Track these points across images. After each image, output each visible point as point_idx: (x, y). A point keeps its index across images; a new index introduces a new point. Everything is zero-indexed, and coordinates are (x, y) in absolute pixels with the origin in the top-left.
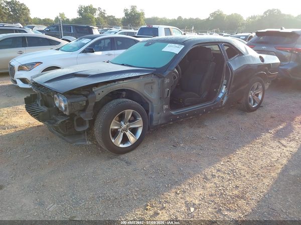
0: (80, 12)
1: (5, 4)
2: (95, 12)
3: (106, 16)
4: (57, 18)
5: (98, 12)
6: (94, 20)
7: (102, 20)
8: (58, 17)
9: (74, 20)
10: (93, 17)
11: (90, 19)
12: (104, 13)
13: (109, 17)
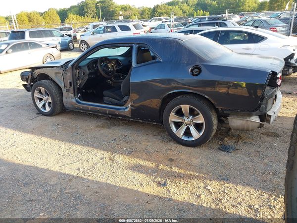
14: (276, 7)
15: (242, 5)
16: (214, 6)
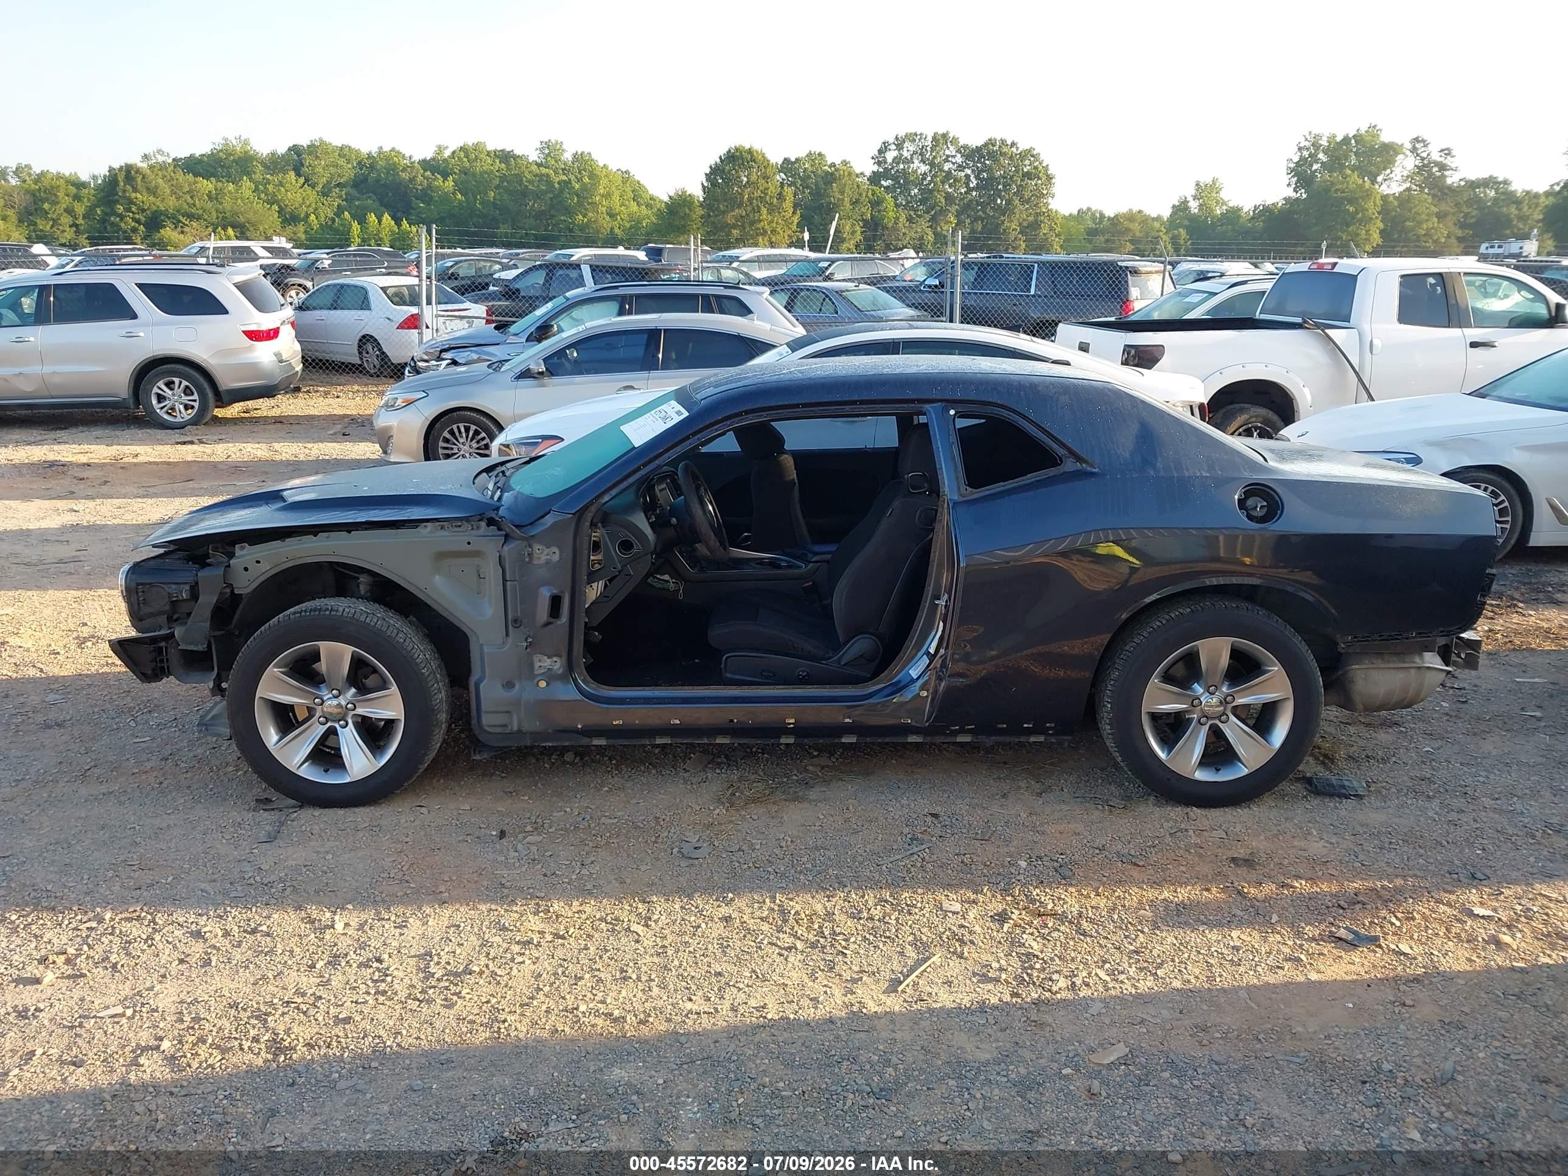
0: (1301, 173)
1: (959, 159)
2: (1389, 163)
3: (1452, 179)
4: (1181, 208)
5: (1406, 164)
6: (1372, 208)
7: (1426, 204)
8: (1185, 202)
9: (1266, 213)
10: (1368, 194)
11: (1351, 201)
12: (1443, 167)
13: (1472, 185)
14: (734, 226)
15: (580, 203)
16: (445, 198)
